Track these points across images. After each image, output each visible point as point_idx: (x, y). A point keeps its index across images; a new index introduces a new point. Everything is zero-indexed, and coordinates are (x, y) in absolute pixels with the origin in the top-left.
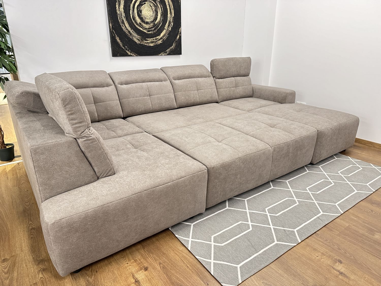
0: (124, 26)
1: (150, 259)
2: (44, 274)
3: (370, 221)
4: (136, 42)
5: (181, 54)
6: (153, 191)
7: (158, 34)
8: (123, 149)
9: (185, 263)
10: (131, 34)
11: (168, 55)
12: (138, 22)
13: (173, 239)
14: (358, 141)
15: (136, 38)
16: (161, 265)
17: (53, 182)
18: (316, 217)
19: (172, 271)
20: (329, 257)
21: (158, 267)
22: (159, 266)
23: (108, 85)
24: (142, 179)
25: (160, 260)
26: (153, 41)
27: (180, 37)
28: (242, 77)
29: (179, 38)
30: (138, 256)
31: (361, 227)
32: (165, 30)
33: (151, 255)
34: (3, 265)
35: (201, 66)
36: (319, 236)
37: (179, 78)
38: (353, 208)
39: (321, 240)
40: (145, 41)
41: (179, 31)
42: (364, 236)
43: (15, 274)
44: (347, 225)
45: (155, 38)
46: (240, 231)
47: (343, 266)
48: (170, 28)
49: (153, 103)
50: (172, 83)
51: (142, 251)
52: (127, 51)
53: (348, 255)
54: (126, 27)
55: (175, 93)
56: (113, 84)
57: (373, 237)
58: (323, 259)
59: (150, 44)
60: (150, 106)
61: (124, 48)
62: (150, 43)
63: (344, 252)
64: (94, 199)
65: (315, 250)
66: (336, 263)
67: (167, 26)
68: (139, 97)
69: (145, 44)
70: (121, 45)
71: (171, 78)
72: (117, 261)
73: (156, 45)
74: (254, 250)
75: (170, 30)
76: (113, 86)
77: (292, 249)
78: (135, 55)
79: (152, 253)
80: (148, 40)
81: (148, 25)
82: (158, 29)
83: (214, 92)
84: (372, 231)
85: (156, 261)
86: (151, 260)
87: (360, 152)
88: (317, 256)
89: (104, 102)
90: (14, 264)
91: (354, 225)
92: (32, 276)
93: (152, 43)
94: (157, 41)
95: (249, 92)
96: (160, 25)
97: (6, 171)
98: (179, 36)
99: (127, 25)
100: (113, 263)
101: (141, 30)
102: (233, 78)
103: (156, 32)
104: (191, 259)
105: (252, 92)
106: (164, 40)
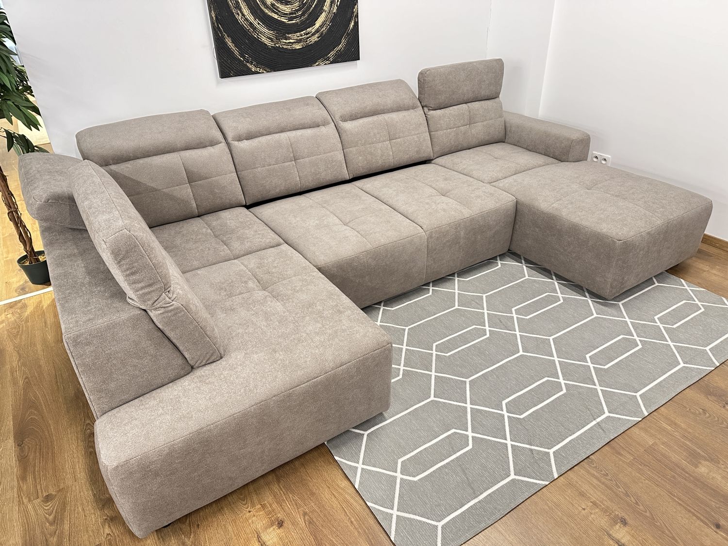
0: (240, 14)
1: (288, 504)
2: (112, 528)
3: (697, 435)
4: (265, 44)
5: (359, 59)
6: (289, 396)
7: (309, 22)
8: (241, 293)
9: (347, 515)
10: (255, 29)
11: (332, 63)
12: (269, 3)
13: (330, 463)
14: (709, 240)
15: (265, 36)
16: (307, 517)
17: (112, 385)
18: (594, 423)
19: (324, 530)
20: (605, 511)
21: (301, 521)
22: (302, 519)
23: (213, 143)
24: (270, 372)
25: (305, 507)
26: (301, 37)
27: (356, 24)
28: (483, 102)
29: (354, 26)
30: (268, 498)
31: (677, 448)
32: (324, 13)
33: (291, 496)
34: (47, 508)
35: (400, 84)
36: (593, 464)
37: (353, 117)
38: (668, 403)
39: (595, 474)
40: (285, 41)
41: (353, 12)
42: (679, 467)
43: (66, 527)
44: (651, 442)
45: (304, 32)
46: (451, 449)
47: (627, 532)
48: (336, 8)
49: (301, 175)
50: (340, 130)
51: (276, 488)
52: (248, 65)
53: (641, 507)
54: (245, 14)
55: (345, 150)
56: (223, 140)
57: (696, 470)
58: (592, 516)
59: (294, 46)
60: (296, 180)
61: (242, 59)
62: (294, 43)
63: (634, 501)
64: (184, 417)
65: (582, 494)
66: (617, 524)
67: (328, 5)
68: (274, 165)
69: (285, 47)
70: (236, 53)
71: (337, 118)
72: (233, 506)
73: (308, 46)
74: (471, 491)
75: (335, 11)
76: (223, 145)
77: (540, 491)
78: (266, 71)
79: (293, 492)
80: (289, 38)
81: (288, 6)
82: (311, 13)
83: (424, 140)
84: (695, 458)
85: (298, 508)
86: (289, 506)
87: (706, 268)
88: (584, 509)
89: (206, 178)
90: (64, 505)
91: (663, 443)
92: (93, 531)
93: (299, 43)
94: (308, 38)
95: (497, 133)
96: (315, 4)
97: (42, 307)
98: (353, 21)
99: (246, 11)
100: (226, 509)
101: (275, 17)
102: (464, 106)
103: (307, 19)
104: (358, 507)
105: (503, 132)
106: (322, 34)
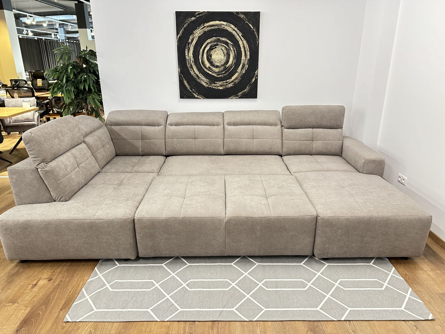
0: (192, 70)
4: (204, 86)
5: (257, 98)
7: (228, 77)
10: (199, 78)
11: (239, 98)
12: (207, 67)
15: (204, 81)
21: (57, 283)
23: (159, 125)
25: (64, 279)
26: (223, 84)
27: (256, 80)
28: (325, 129)
32: (237, 73)
37: (236, 124)
41: (255, 74)
45: (225, 81)
50: (225, 129)
51: (65, 268)
52: (194, 94)
54: (195, 71)
55: (224, 139)
59: (219, 88)
60: (192, 148)
61: (191, 91)
67: (240, 69)
68: (183, 139)
69: (214, 88)
70: (189, 88)
71: (226, 123)
73: (226, 88)
74: (124, 306)
75: (244, 72)
76: (163, 126)
78: (202, 98)
79: (68, 272)
80: (216, 84)
81: (217, 69)
82: (230, 73)
86: (60, 276)
89: (149, 139)
96: (232, 68)
99: (195, 69)
100: (44, 265)
101: (210, 73)
102: (310, 129)
106: (235, 83)
